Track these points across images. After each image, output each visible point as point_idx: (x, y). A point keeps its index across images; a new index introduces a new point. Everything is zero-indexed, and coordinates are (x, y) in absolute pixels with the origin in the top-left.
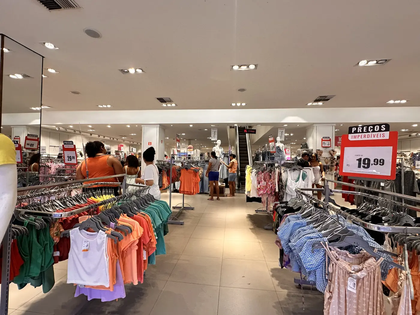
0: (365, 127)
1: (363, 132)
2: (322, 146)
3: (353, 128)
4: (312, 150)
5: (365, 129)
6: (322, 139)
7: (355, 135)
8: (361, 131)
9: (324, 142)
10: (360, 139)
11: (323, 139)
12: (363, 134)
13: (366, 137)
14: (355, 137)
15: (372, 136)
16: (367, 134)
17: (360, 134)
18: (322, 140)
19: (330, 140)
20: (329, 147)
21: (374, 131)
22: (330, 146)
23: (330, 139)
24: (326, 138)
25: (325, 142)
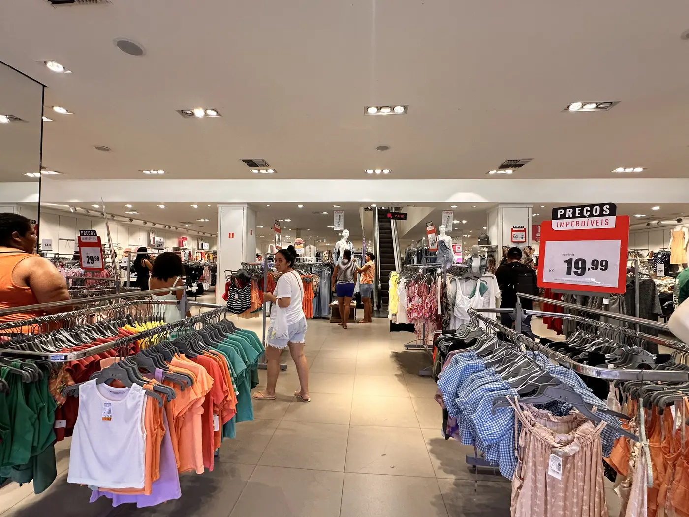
0: (577, 209)
1: (574, 217)
2: (512, 241)
3: (559, 211)
4: (497, 246)
5: (577, 211)
6: (512, 229)
7: (562, 221)
8: (571, 216)
9: (515, 233)
10: (569, 228)
11: (514, 229)
12: (575, 220)
13: (580, 224)
14: (562, 225)
15: (590, 222)
16: (580, 220)
17: (570, 220)
18: (512, 231)
19: (524, 231)
20: (522, 242)
21: (591, 215)
22: (524, 240)
23: (525, 229)
24: (518, 227)
25: (517, 234)
